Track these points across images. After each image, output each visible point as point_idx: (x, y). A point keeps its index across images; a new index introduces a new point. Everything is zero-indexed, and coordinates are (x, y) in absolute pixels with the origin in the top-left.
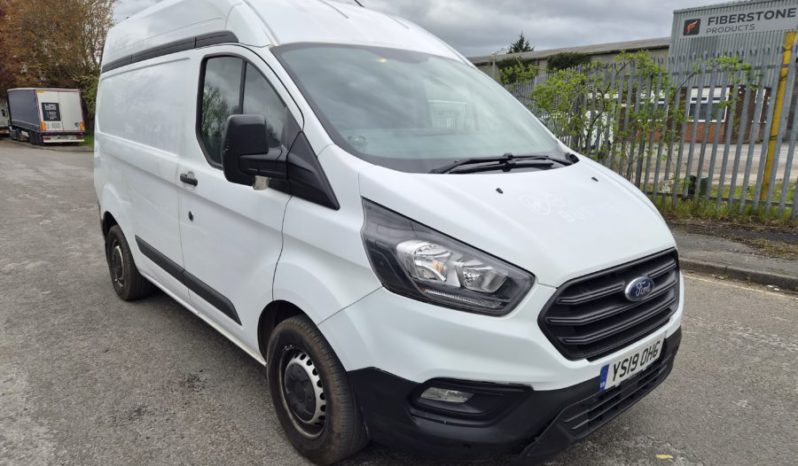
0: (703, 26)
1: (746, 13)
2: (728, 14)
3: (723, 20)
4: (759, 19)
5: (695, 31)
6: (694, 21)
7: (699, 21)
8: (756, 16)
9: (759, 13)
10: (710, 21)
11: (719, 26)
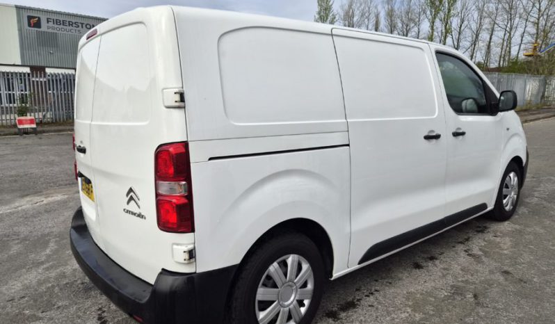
0: (43, 22)
1: (74, 21)
2: (61, 19)
3: (57, 22)
4: (82, 27)
5: (38, 25)
6: (34, 17)
7: (39, 18)
8: (80, 25)
9: (82, 24)
10: (48, 22)
11: (56, 26)
